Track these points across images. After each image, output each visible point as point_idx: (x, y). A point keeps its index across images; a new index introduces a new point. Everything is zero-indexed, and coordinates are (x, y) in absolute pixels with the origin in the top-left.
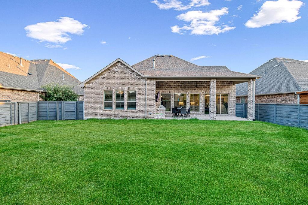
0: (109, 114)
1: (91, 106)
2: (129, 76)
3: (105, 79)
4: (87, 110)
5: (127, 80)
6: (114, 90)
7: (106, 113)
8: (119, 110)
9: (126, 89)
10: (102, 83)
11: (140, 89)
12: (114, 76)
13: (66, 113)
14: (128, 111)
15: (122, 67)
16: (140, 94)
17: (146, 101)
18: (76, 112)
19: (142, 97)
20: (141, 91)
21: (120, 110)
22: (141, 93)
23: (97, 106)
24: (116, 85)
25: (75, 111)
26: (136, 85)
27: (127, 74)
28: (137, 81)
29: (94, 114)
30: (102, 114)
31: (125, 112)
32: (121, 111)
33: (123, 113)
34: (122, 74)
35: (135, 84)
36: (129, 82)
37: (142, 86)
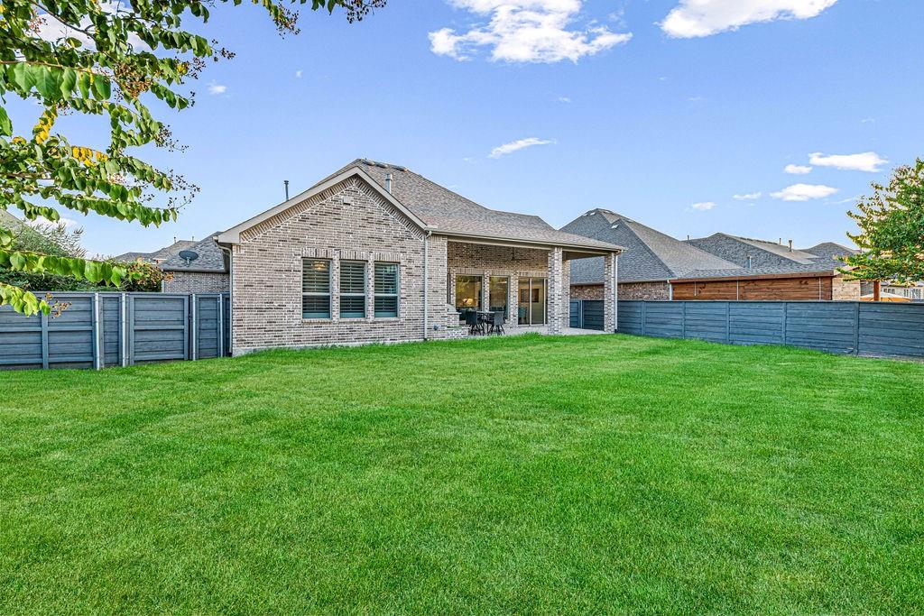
0: (322, 331)
1: (260, 309)
2: (379, 223)
3: (308, 222)
4: (245, 323)
5: (376, 233)
6: (336, 258)
7: (312, 331)
8: (352, 319)
9: (371, 259)
10: (297, 236)
11: (410, 260)
12: (336, 216)
13: (139, 337)
14: (379, 322)
15: (361, 193)
16: (409, 274)
17: (426, 294)
18: (186, 331)
19: (415, 284)
20: (411, 265)
21: (356, 320)
22: (413, 271)
23: (280, 307)
24: (342, 244)
25: (181, 327)
26: (399, 250)
27: (375, 216)
28: (402, 239)
29: (268, 337)
30: (296, 333)
31: (369, 326)
32: (360, 322)
33: (364, 327)
34: (361, 214)
35: (398, 245)
36: (380, 240)
37: (416, 252)
